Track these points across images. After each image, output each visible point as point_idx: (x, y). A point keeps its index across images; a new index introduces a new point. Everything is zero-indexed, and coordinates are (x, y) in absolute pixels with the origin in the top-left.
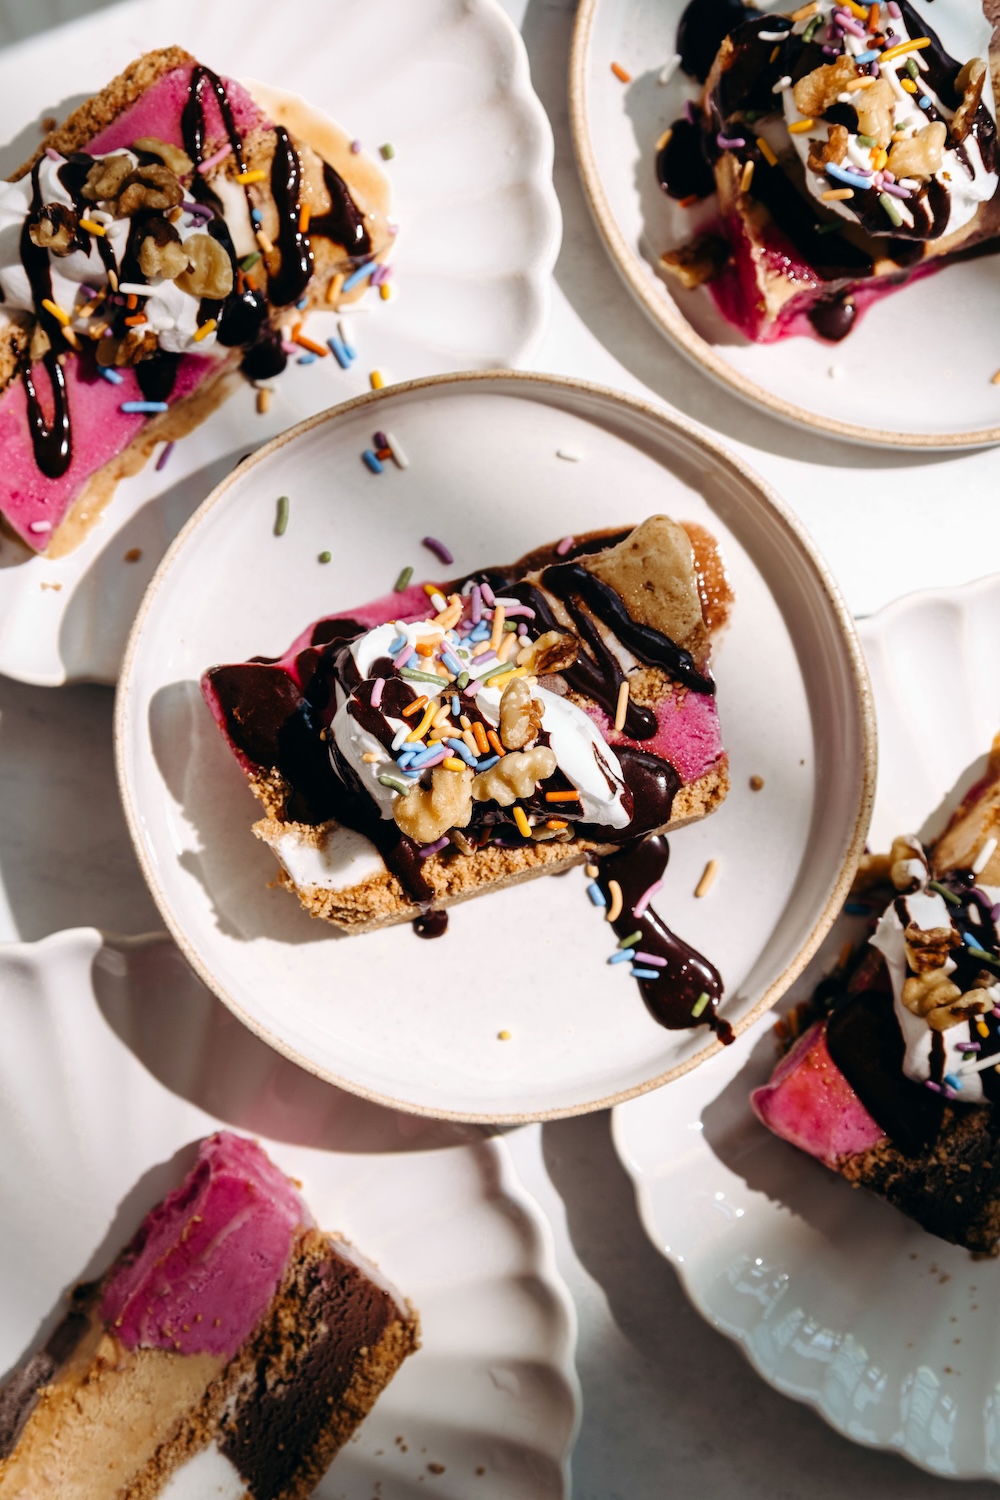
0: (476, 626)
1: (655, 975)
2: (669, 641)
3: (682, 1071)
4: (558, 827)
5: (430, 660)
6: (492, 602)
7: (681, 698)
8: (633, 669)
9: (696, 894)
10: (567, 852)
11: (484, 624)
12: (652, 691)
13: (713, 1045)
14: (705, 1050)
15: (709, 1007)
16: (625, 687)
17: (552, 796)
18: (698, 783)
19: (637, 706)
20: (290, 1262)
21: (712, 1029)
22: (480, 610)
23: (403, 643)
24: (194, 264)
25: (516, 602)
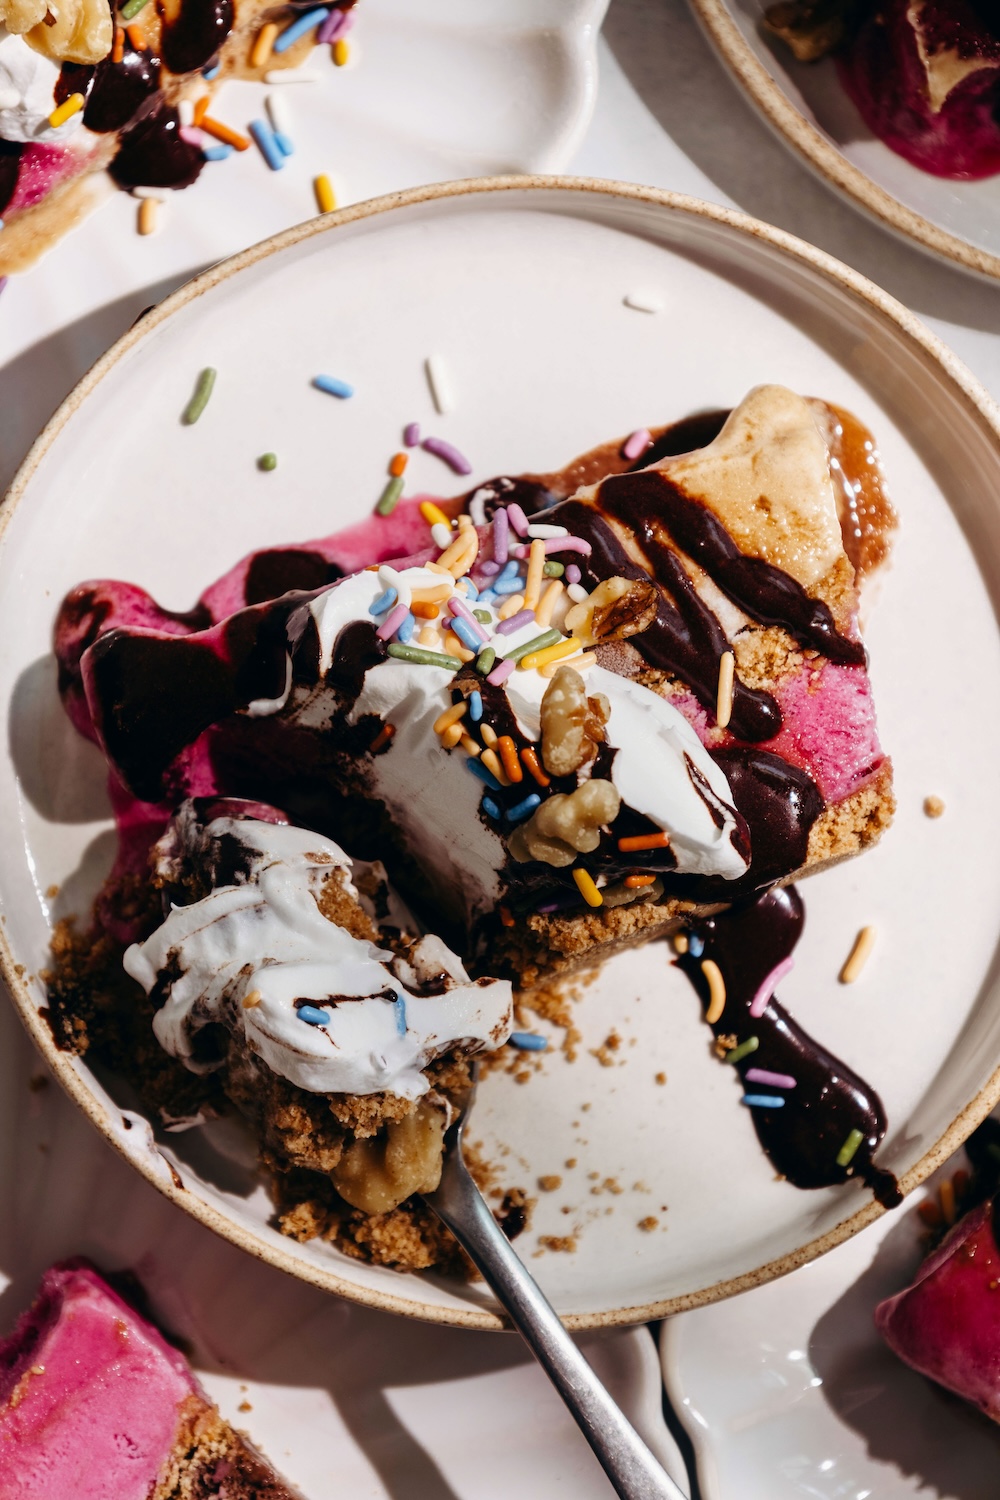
0: (503, 567)
1: (779, 1102)
2: (798, 586)
3: (821, 1249)
4: (641, 883)
5: (433, 625)
6: (525, 531)
7: (815, 675)
8: (742, 630)
9: (842, 979)
10: (651, 918)
11: (514, 566)
12: (771, 665)
13: (868, 1208)
14: (856, 1216)
15: (864, 1150)
16: (728, 660)
17: (629, 844)
18: (846, 805)
19: (750, 690)
20: (173, 1452)
21: (866, 1185)
22: (508, 544)
23: (391, 600)
24: (54, 12)
25: (561, 531)
